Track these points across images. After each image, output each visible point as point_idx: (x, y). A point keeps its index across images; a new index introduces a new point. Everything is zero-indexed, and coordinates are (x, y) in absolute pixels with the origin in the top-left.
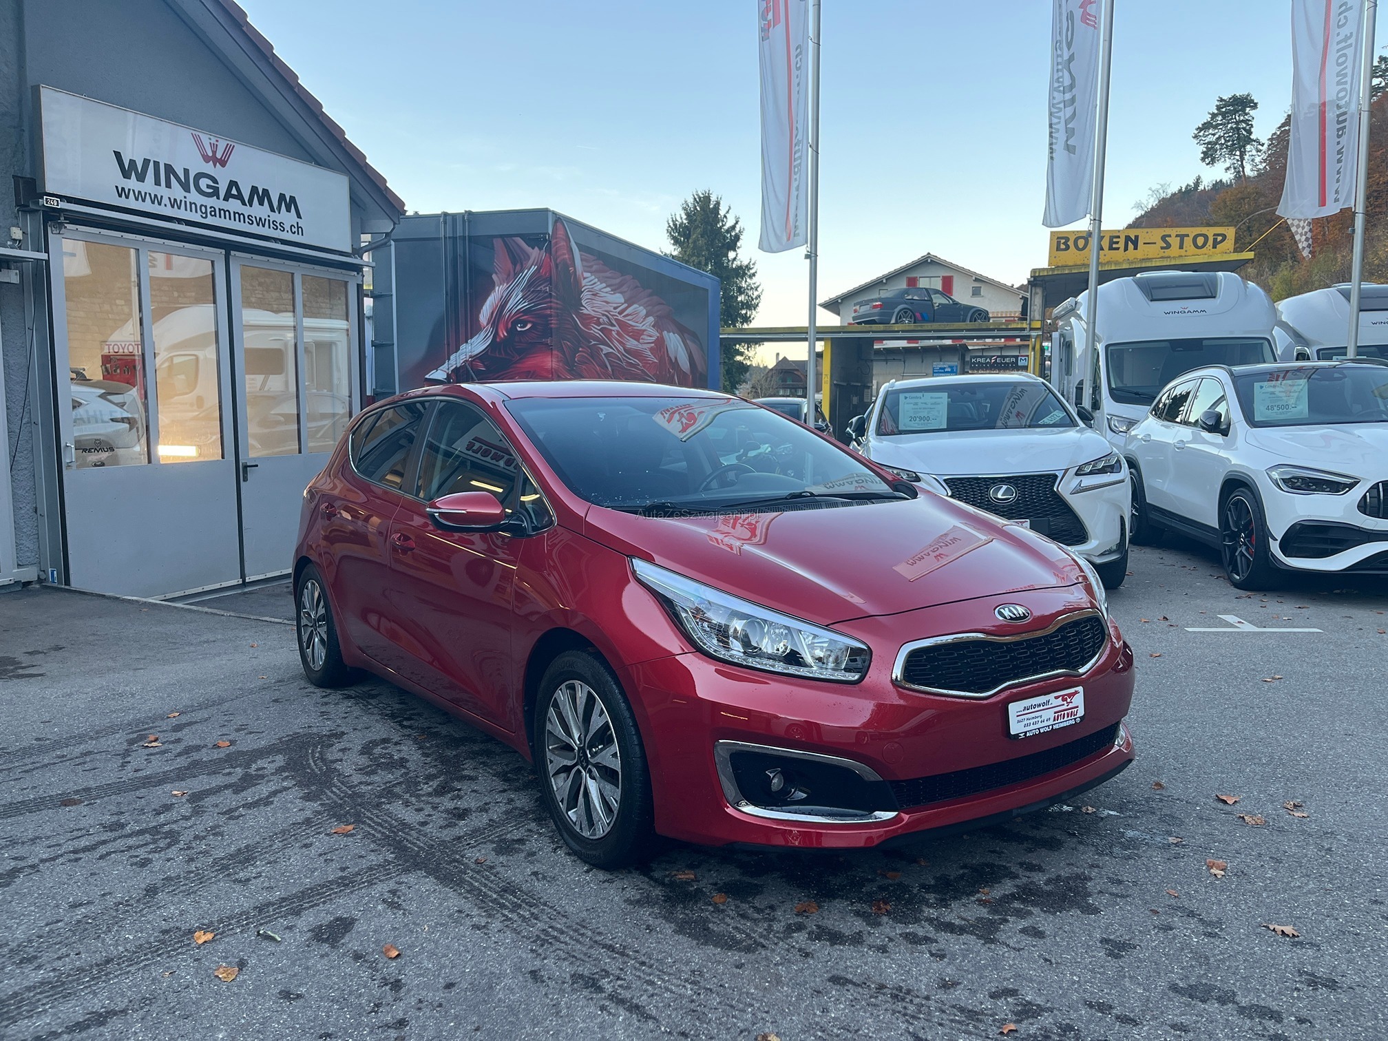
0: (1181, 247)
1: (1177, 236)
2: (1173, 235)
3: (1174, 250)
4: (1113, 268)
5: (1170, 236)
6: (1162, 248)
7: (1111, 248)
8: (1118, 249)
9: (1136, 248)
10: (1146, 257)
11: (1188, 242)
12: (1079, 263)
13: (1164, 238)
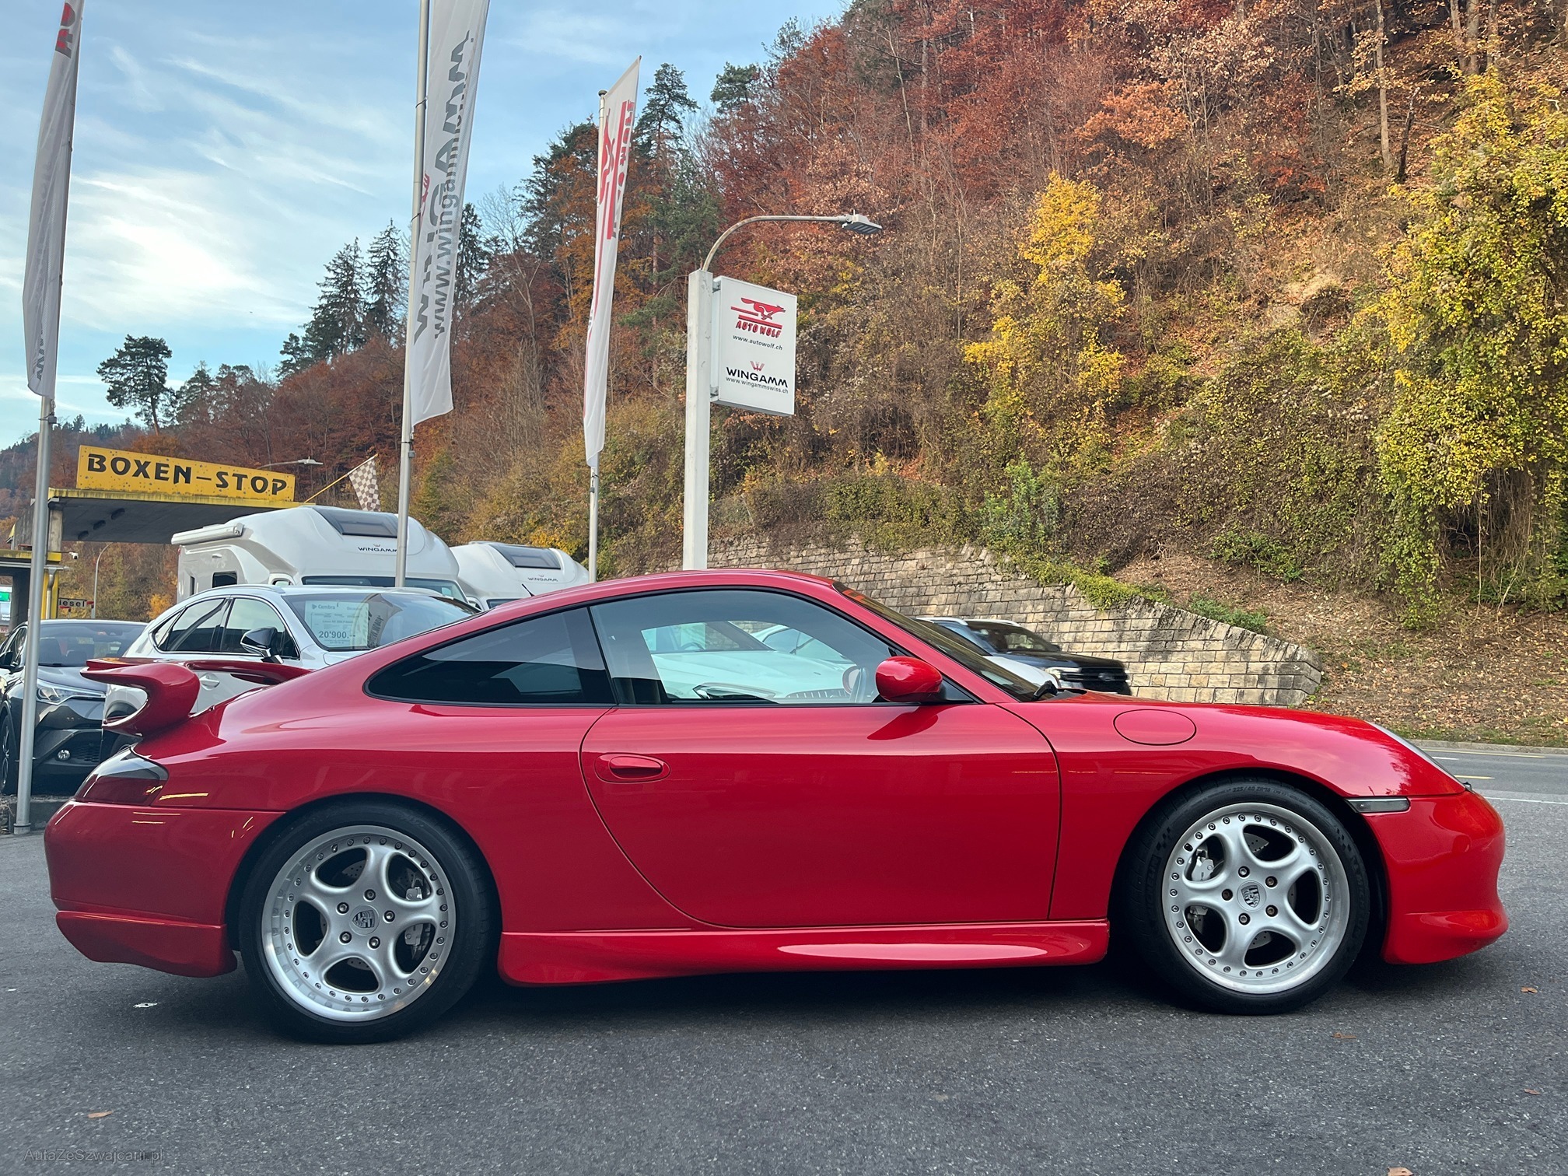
0: (239, 488)
1: (234, 475)
2: (230, 473)
3: (231, 490)
4: (163, 500)
5: (226, 474)
6: (218, 486)
7: (158, 477)
8: (167, 479)
9: (188, 481)
10: (199, 493)
11: (246, 483)
12: (118, 488)
13: (220, 475)
